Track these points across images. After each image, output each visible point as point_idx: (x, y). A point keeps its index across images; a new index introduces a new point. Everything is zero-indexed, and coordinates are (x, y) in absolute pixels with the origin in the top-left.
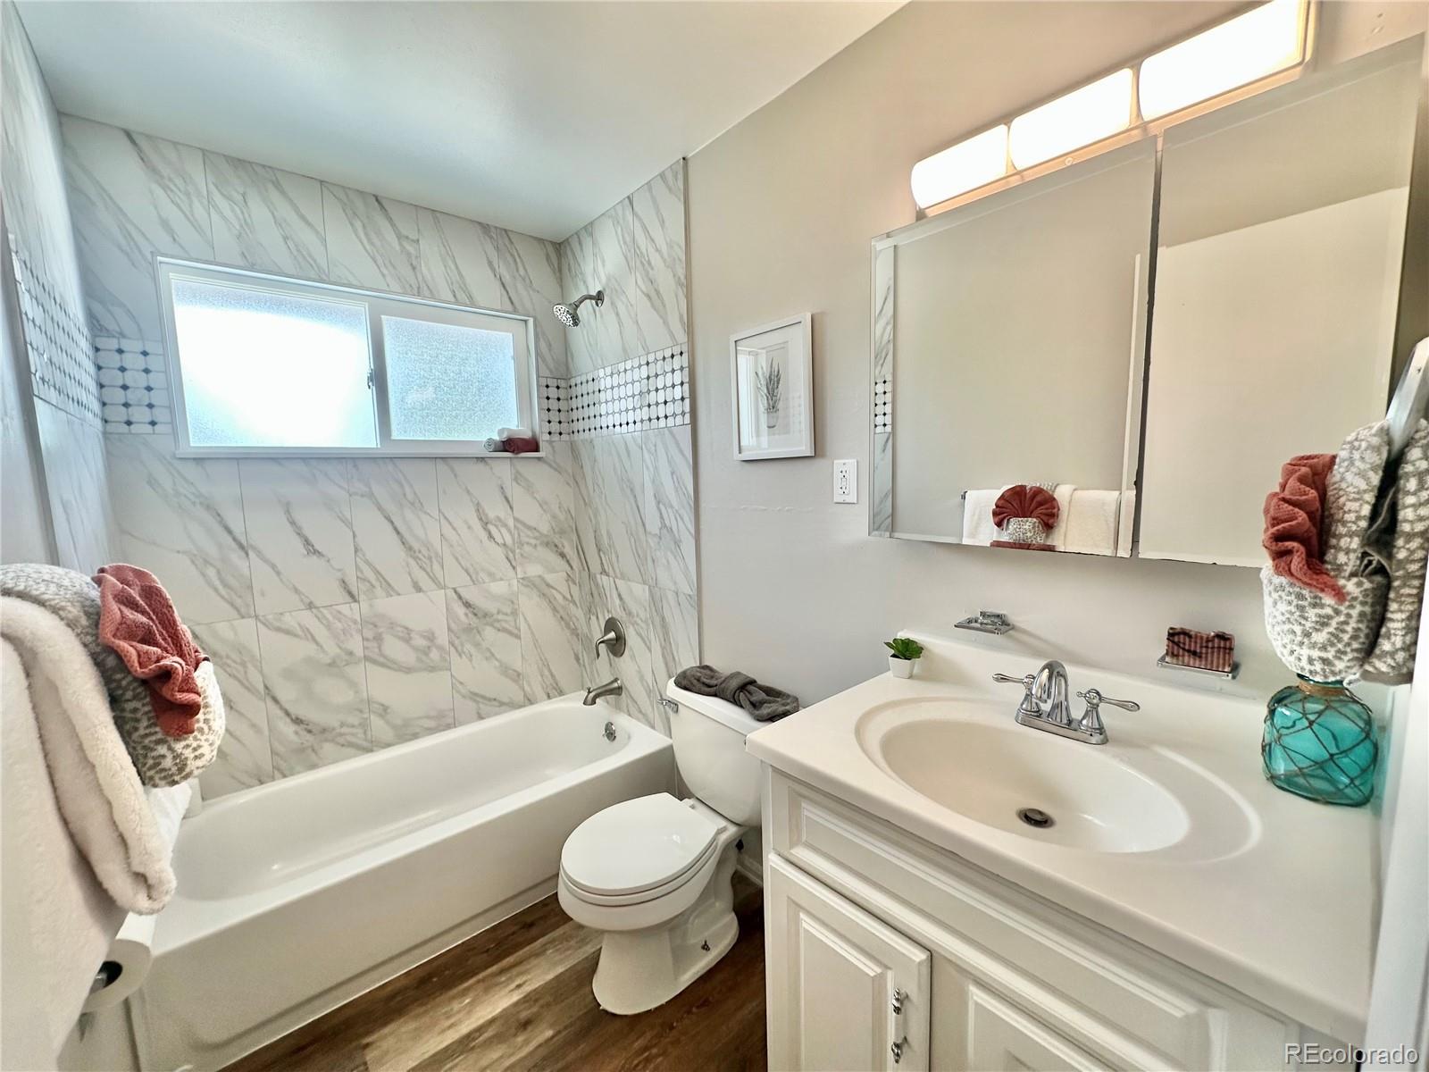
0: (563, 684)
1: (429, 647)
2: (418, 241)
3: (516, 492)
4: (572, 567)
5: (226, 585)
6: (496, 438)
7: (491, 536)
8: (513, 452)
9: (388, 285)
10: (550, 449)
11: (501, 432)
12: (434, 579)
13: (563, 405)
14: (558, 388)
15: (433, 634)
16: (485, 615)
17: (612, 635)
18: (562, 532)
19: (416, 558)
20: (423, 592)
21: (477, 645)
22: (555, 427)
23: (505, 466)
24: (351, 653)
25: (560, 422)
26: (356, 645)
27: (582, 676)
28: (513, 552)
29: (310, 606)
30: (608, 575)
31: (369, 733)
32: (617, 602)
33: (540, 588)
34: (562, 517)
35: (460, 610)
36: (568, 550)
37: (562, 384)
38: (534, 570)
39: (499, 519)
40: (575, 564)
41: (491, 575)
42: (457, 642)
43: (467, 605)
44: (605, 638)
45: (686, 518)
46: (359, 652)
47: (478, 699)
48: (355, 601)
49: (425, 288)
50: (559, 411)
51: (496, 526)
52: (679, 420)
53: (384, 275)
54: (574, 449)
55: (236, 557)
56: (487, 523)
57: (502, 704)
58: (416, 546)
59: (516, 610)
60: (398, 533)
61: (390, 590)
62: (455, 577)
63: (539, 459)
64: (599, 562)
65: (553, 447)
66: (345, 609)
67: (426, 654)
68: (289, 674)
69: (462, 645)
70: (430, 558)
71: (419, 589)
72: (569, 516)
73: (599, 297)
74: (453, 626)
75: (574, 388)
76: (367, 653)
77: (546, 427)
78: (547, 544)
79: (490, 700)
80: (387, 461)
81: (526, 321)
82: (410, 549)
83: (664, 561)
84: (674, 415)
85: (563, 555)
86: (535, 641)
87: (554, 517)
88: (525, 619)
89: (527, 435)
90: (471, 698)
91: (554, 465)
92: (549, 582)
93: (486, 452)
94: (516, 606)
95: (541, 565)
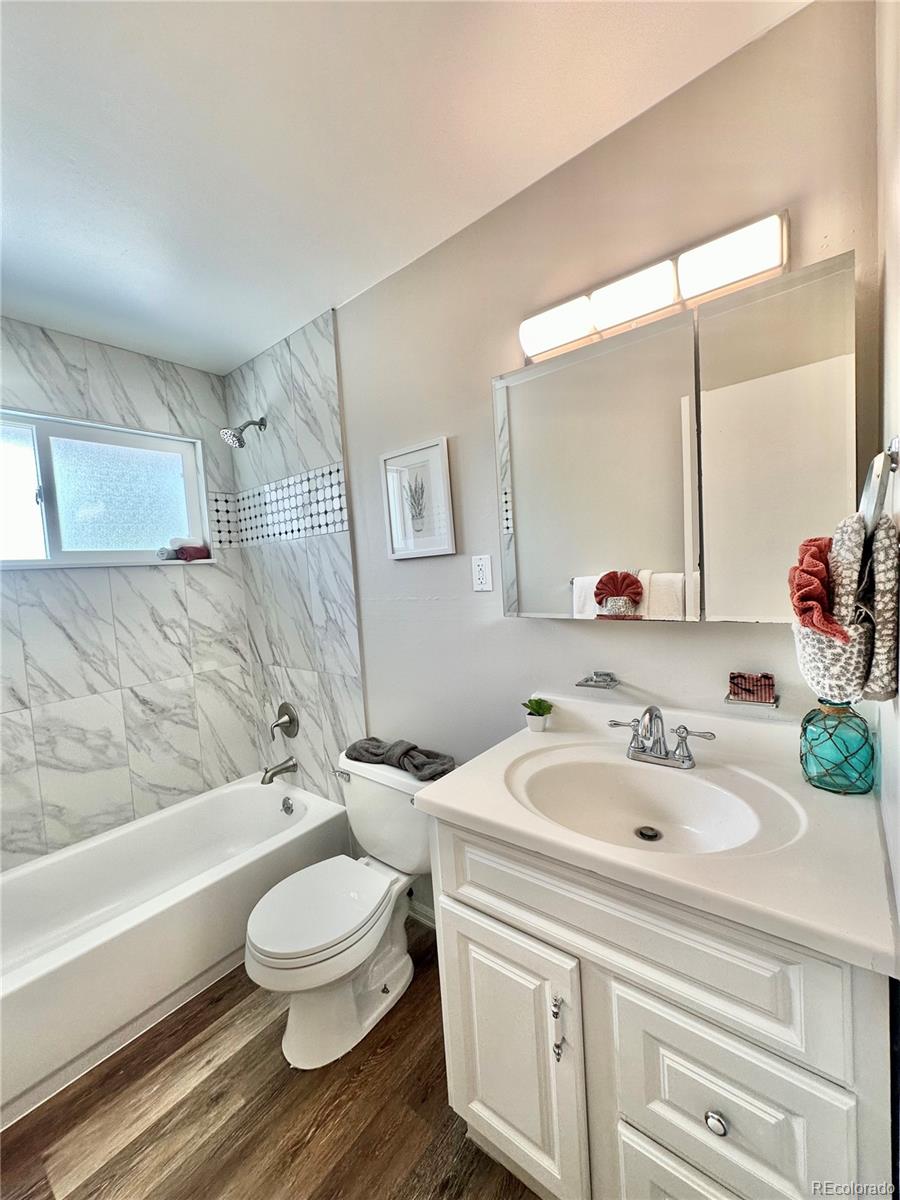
0: (241, 768)
1: (106, 746)
2: (86, 370)
3: (189, 596)
4: (245, 660)
6: (169, 547)
7: (166, 637)
8: (185, 559)
9: (56, 409)
10: (221, 556)
11: (172, 542)
12: (110, 681)
13: (232, 517)
14: (227, 501)
15: (109, 732)
16: (163, 711)
17: (286, 718)
18: (235, 630)
19: (90, 662)
20: (99, 693)
21: (155, 740)
22: (225, 536)
23: (178, 572)
24: (22, 759)
25: (229, 532)
26: (27, 750)
27: (259, 757)
28: (189, 650)
30: (279, 665)
31: (43, 837)
32: (289, 688)
33: (218, 682)
34: (234, 615)
35: (137, 708)
36: (241, 646)
37: (230, 498)
38: (209, 666)
39: (174, 621)
40: (249, 657)
41: (167, 673)
42: (134, 738)
43: (144, 702)
44: (280, 722)
45: (348, 611)
46: (31, 757)
47: (158, 790)
48: (26, 708)
49: (94, 412)
50: (229, 522)
51: (171, 628)
52: (339, 527)
53: (51, 400)
54: (243, 555)
56: (162, 625)
57: (182, 792)
58: (90, 650)
59: (193, 703)
60: (70, 638)
61: (62, 693)
62: (131, 677)
63: (211, 565)
64: (271, 654)
65: (224, 555)
66: (14, 717)
67: (104, 753)
69: (141, 741)
70: (105, 662)
71: (94, 692)
72: (241, 615)
73: (262, 423)
74: (129, 722)
75: (241, 501)
76: (40, 756)
77: (217, 537)
78: (222, 641)
79: (169, 789)
80: (59, 572)
81: (194, 443)
82: (84, 653)
83: (331, 648)
84: (334, 523)
85: (236, 650)
86: (213, 732)
87: (227, 616)
88: (203, 711)
89: (199, 543)
90: (151, 790)
91: (225, 569)
92: (225, 675)
93: (158, 561)
94: (193, 700)
95: (216, 661)
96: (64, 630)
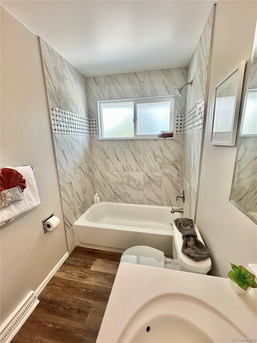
0: (173, 204)
1: (139, 185)
2: (144, 81)
3: (164, 149)
4: (179, 172)
5: (105, 164)
6: (160, 133)
7: (156, 160)
8: (164, 137)
9: (136, 96)
11: (161, 132)
12: (142, 170)
13: (182, 122)
14: (181, 117)
15: (140, 182)
16: (153, 180)
18: (177, 161)
19: (138, 164)
20: (139, 172)
21: (150, 187)
22: (179, 129)
23: (161, 141)
24: (124, 182)
25: (181, 128)
26: (125, 180)
28: (162, 165)
29: (117, 171)
30: (185, 177)
31: (126, 199)
32: (185, 186)
33: (170, 177)
34: (178, 157)
35: (147, 178)
36: (179, 167)
37: (183, 115)
38: (168, 171)
39: (159, 156)
41: (155, 170)
42: (145, 185)
43: (149, 177)
44: (180, 196)
47: (149, 200)
48: (125, 171)
49: (145, 95)
50: (181, 124)
51: (158, 158)
53: (135, 93)
54: (183, 136)
55: (106, 159)
56: (155, 157)
57: (155, 203)
59: (161, 181)
60: (134, 157)
61: (132, 170)
62: (147, 170)
63: (172, 139)
65: (178, 137)
66: (123, 172)
67: (139, 186)
68: (114, 183)
69: (147, 186)
70: (141, 164)
72: (181, 157)
73: (192, 83)
74: (145, 181)
75: (186, 116)
76: (127, 183)
77: (176, 130)
78: (172, 164)
79: (152, 201)
80: (133, 140)
81: (174, 97)
82: (137, 161)
84: (200, 125)
86: (166, 191)
87: (175, 156)
88: (164, 184)
89: (170, 132)
91: (177, 141)
92: (171, 175)
93: (157, 138)
94: (161, 180)
95: (170, 170)
96: (133, 155)
